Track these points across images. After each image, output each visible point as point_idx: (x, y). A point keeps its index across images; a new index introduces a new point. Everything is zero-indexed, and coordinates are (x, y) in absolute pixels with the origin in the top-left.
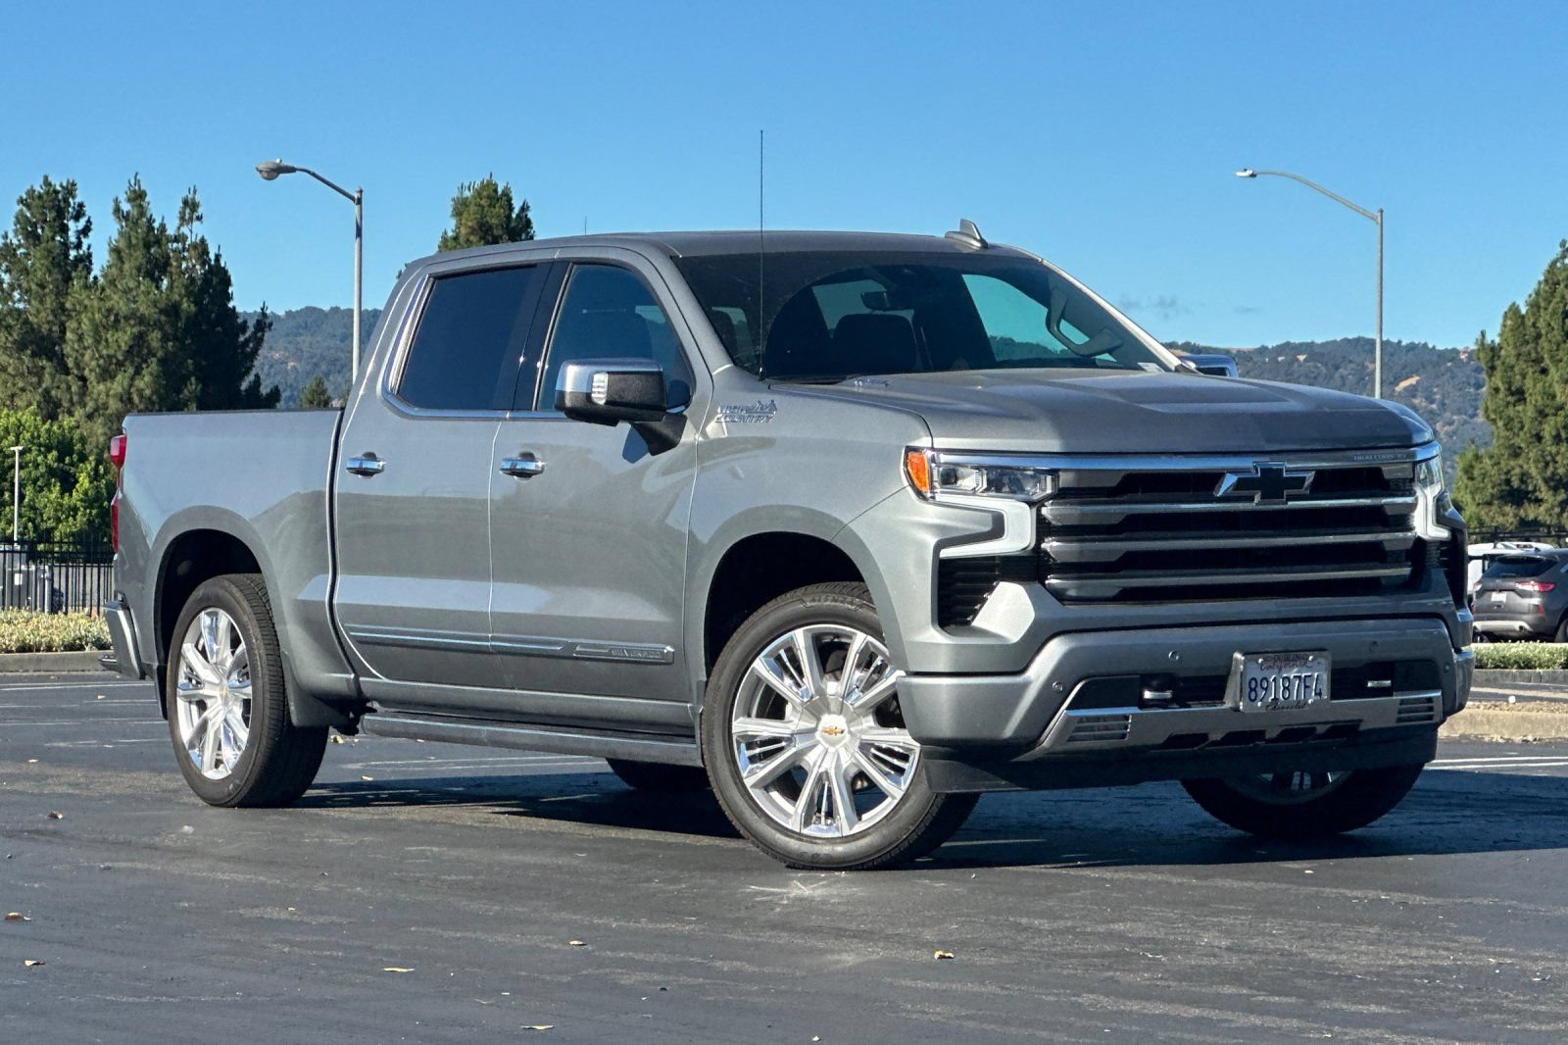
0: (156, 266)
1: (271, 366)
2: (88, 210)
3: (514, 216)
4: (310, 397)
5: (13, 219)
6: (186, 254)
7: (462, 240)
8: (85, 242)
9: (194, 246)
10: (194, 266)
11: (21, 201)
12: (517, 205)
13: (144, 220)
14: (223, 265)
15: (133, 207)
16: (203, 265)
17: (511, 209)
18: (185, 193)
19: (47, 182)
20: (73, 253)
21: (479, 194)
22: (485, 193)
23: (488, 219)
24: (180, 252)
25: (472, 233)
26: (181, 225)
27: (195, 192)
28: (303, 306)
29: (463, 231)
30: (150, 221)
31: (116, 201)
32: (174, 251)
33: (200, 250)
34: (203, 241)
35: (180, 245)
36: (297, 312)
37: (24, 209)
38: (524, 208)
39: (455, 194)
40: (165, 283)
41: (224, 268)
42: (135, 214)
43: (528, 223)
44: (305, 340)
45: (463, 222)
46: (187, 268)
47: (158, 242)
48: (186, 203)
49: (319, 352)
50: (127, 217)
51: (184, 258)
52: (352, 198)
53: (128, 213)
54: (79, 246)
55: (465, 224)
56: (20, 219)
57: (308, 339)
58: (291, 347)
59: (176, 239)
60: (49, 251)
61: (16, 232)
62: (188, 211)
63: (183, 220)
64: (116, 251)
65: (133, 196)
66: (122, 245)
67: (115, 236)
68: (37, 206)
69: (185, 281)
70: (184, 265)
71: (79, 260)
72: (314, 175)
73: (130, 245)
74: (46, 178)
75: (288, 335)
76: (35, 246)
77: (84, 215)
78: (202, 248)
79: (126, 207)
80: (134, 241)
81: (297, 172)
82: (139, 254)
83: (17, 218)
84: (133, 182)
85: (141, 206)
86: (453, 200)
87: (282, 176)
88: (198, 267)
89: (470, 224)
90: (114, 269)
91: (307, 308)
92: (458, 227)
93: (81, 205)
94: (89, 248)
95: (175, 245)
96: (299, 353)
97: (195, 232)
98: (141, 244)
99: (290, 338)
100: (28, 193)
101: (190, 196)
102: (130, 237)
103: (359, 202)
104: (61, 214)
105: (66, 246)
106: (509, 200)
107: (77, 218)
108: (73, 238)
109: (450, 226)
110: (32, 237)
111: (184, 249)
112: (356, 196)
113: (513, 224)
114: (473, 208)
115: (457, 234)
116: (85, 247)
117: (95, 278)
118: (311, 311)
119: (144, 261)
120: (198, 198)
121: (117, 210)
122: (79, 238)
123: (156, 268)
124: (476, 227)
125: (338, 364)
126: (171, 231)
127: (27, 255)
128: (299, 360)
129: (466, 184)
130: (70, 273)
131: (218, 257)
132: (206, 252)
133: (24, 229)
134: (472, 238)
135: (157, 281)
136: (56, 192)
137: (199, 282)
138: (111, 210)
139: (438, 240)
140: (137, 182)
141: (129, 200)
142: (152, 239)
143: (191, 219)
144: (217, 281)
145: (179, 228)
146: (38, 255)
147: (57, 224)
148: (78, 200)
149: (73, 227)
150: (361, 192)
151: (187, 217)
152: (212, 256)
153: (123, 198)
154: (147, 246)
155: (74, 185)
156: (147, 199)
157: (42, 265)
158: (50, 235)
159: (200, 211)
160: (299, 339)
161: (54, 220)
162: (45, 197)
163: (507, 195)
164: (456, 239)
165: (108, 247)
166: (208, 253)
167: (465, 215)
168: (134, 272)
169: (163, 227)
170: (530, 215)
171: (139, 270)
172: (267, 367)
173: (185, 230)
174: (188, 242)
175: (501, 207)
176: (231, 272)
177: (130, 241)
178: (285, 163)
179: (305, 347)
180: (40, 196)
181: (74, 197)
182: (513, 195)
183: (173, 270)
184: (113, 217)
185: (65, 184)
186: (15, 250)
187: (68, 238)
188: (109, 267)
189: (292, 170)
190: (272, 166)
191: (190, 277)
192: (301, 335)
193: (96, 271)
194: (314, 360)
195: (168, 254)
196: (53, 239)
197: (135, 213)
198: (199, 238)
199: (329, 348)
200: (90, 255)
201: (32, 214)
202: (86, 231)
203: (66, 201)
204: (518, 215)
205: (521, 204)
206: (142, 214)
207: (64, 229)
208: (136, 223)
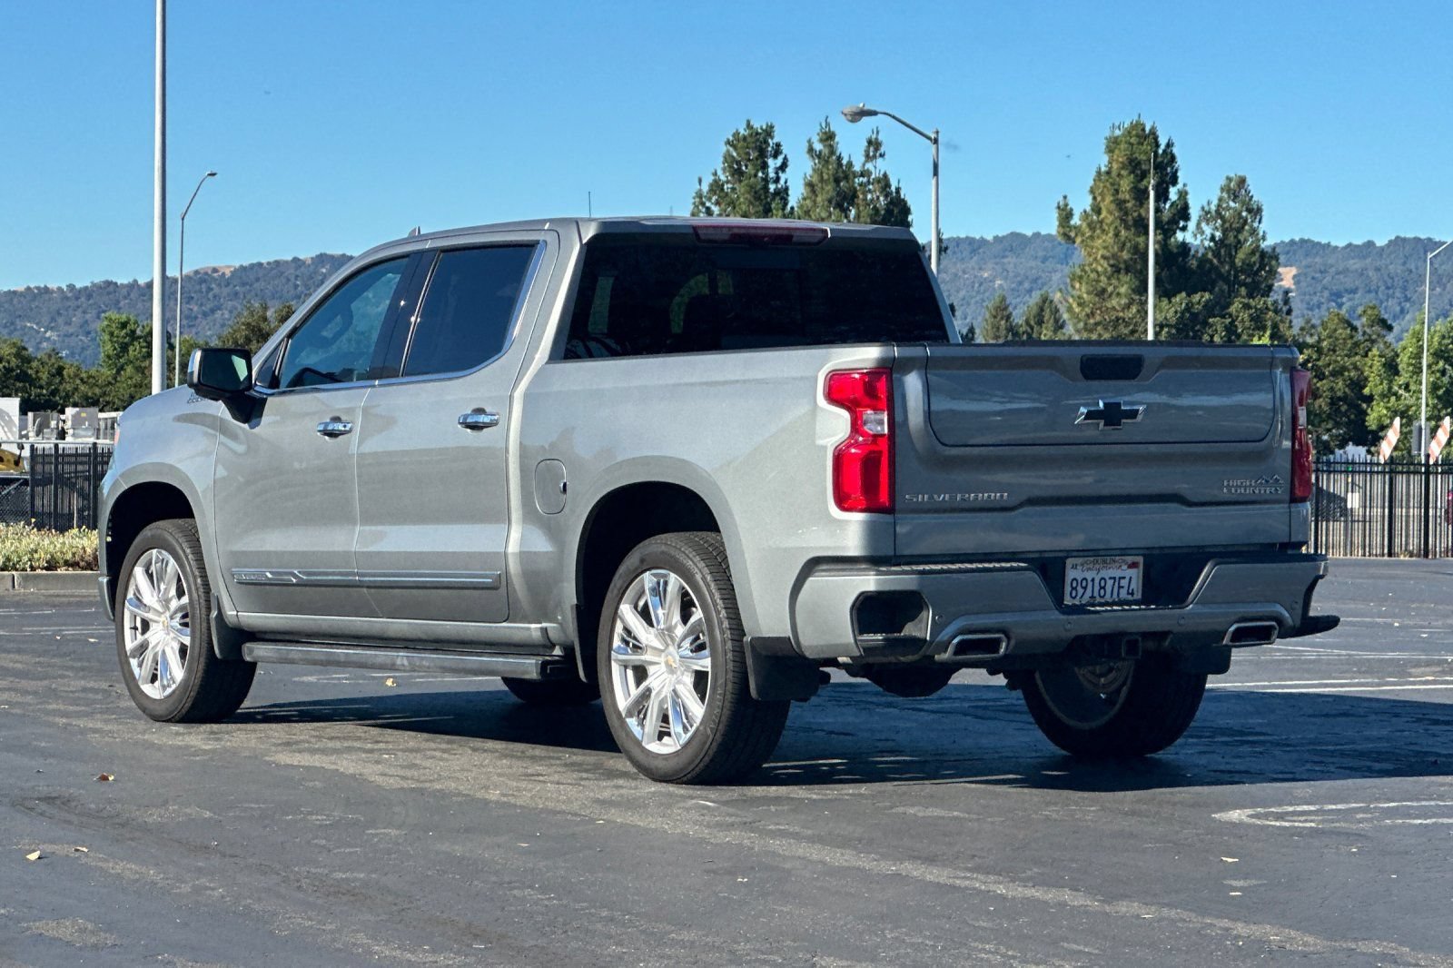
0: (844, 198)
1: (981, 285)
2: (785, 149)
3: (1160, 151)
4: (994, 313)
5: (722, 159)
6: (871, 187)
7: (1114, 174)
8: (783, 177)
9: (878, 181)
10: (878, 198)
11: (728, 142)
12: (1163, 142)
13: (834, 158)
14: (902, 196)
15: (824, 146)
16: (886, 196)
17: (1158, 145)
18: (868, 134)
19: (749, 126)
20: (772, 187)
21: (1129, 133)
22: (1134, 132)
23: (1137, 155)
24: (865, 186)
25: (1123, 168)
26: (866, 161)
27: (878, 132)
28: (1009, 232)
29: (1115, 166)
30: (839, 158)
31: (809, 141)
32: (861, 185)
33: (883, 183)
34: (885, 175)
35: (865, 180)
36: (1004, 237)
37: (731, 149)
38: (1169, 145)
39: (1108, 134)
40: (853, 212)
41: (903, 200)
42: (826, 154)
43: (1173, 158)
44: (1010, 260)
45: (1115, 157)
46: (872, 200)
47: (846, 178)
48: (870, 142)
49: (1022, 272)
50: (819, 156)
51: (870, 191)
52: (929, 138)
53: (820, 152)
54: (777, 180)
55: (1117, 160)
56: (728, 158)
57: (1014, 260)
58: (999, 268)
59: (862, 175)
60: (751, 187)
61: (724, 169)
62: (872, 149)
63: (868, 158)
64: (810, 185)
65: (824, 137)
66: (815, 180)
67: (810, 172)
68: (742, 147)
69: (871, 212)
70: (869, 196)
71: (777, 192)
72: (894, 117)
73: (822, 180)
74: (748, 122)
75: (995, 257)
76: (740, 181)
77: (781, 153)
78: (884, 182)
79: (818, 146)
80: (825, 177)
81: (879, 115)
82: (830, 187)
83: (725, 158)
84: (824, 126)
85: (831, 146)
86: (1106, 138)
87: (865, 119)
88: (882, 198)
89: (1120, 160)
90: (808, 202)
91: (1012, 233)
92: (1110, 163)
93: (778, 145)
94: (786, 182)
95: (861, 179)
96: (1005, 273)
97: (878, 168)
98: (831, 180)
99: (997, 260)
100: (734, 135)
101: (874, 136)
102: (822, 173)
103: (936, 141)
104: (762, 154)
105: (766, 180)
106: (1156, 139)
107: (775, 156)
108: (772, 175)
109: (1103, 161)
110: (737, 173)
111: (869, 181)
112: (933, 136)
113: (1159, 160)
114: (1123, 146)
115: (1110, 168)
116: (782, 182)
117: (792, 208)
118: (1014, 235)
119: (834, 194)
120: (880, 138)
121: (811, 150)
122: (777, 173)
123: (845, 200)
124: (1126, 162)
125: (1040, 282)
126: (857, 168)
127: (733, 189)
128: (1006, 279)
129: (1117, 124)
130: (770, 204)
131: (898, 190)
132: (888, 185)
133: (731, 167)
134: (1123, 172)
135: (845, 211)
136: (757, 133)
137: (883, 212)
138: (806, 150)
139: (1094, 174)
140: (827, 124)
141: (821, 141)
142: (841, 175)
143: (875, 157)
144: (897, 211)
145: (864, 165)
146: (742, 190)
147: (759, 162)
148: (775, 140)
149: (773, 164)
150: (937, 132)
151: (871, 154)
152: (893, 189)
153: (815, 139)
154: (837, 181)
155: (772, 127)
156: (837, 139)
157: (746, 199)
158: (753, 172)
159: (882, 150)
160: (1006, 260)
161: (757, 159)
162: (749, 140)
163: (1154, 135)
164: (1108, 173)
165: (802, 182)
166: (890, 186)
167: (1117, 152)
168: (826, 203)
169: (850, 164)
170: (1175, 150)
171: (830, 201)
172: (977, 285)
173: (869, 166)
174: (873, 176)
175: (1148, 144)
176: (910, 203)
177: (822, 177)
178: (866, 108)
179: (1010, 267)
180: (745, 138)
181: (772, 138)
182: (1159, 133)
183: (860, 202)
184: (807, 156)
185: (764, 127)
186: (723, 185)
187: (768, 175)
188: (804, 199)
189: (874, 113)
190: (854, 110)
191: (875, 207)
192: (1007, 257)
193: (793, 201)
194: (1019, 279)
195: (855, 189)
196: (756, 176)
197: (826, 151)
198: (882, 173)
199: (1032, 268)
200: (786, 189)
201: (738, 154)
202: (783, 167)
203: (766, 142)
204: (1164, 151)
205: (1166, 141)
206: (832, 152)
207: (765, 166)
208: (827, 162)
